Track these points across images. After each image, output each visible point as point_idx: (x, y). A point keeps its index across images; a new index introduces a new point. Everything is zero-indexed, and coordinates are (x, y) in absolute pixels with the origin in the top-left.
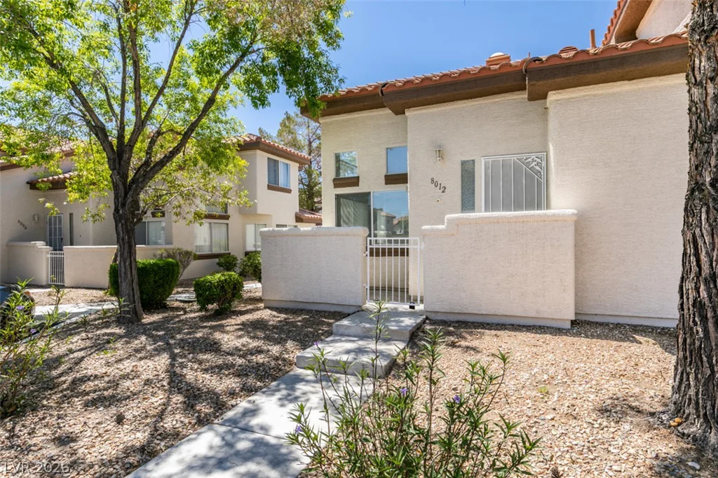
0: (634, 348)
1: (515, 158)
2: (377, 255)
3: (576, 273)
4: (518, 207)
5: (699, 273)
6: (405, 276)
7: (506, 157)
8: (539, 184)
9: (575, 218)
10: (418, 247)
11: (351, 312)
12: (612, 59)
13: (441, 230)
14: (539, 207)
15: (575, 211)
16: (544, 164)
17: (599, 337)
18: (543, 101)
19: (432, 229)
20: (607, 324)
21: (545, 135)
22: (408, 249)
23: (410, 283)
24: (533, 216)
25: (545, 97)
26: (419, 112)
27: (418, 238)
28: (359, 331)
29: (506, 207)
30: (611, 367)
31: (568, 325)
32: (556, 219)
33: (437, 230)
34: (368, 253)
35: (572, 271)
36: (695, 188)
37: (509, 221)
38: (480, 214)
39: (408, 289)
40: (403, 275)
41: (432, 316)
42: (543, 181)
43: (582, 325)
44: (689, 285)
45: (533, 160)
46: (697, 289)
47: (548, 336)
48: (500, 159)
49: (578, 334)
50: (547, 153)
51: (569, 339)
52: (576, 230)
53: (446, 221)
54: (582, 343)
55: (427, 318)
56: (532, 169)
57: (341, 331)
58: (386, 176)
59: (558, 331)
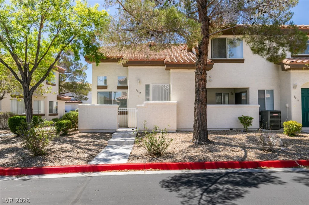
0: (189, 134)
1: (161, 85)
2: (122, 114)
3: (177, 118)
4: (162, 100)
5: (196, 115)
6: (127, 122)
7: (159, 85)
8: (167, 93)
9: (177, 104)
10: (135, 111)
11: (113, 132)
12: (185, 64)
13: (143, 106)
14: (167, 100)
15: (177, 102)
16: (169, 87)
17: (182, 133)
18: (169, 71)
19: (140, 106)
20: (184, 131)
21: (169, 79)
22: (128, 112)
23: (128, 123)
24: (167, 103)
25: (170, 70)
26: (133, 68)
27: (135, 108)
28: (121, 136)
29: (159, 100)
30: (184, 137)
31: (175, 132)
32: (173, 104)
33: (142, 106)
34: (119, 113)
35: (176, 117)
36: (196, 100)
37: (161, 104)
38: (151, 102)
39: (128, 126)
40: (126, 121)
41: (139, 131)
42: (169, 92)
43: (178, 131)
44: (195, 117)
45: (166, 86)
46: (196, 117)
47: (171, 134)
48: (157, 85)
49: (177, 133)
50: (170, 84)
51: (175, 134)
52: (177, 106)
53: (144, 103)
54: (178, 134)
55: (138, 132)
56: (166, 89)
57: (115, 136)
58: (118, 86)
59: (173, 133)
